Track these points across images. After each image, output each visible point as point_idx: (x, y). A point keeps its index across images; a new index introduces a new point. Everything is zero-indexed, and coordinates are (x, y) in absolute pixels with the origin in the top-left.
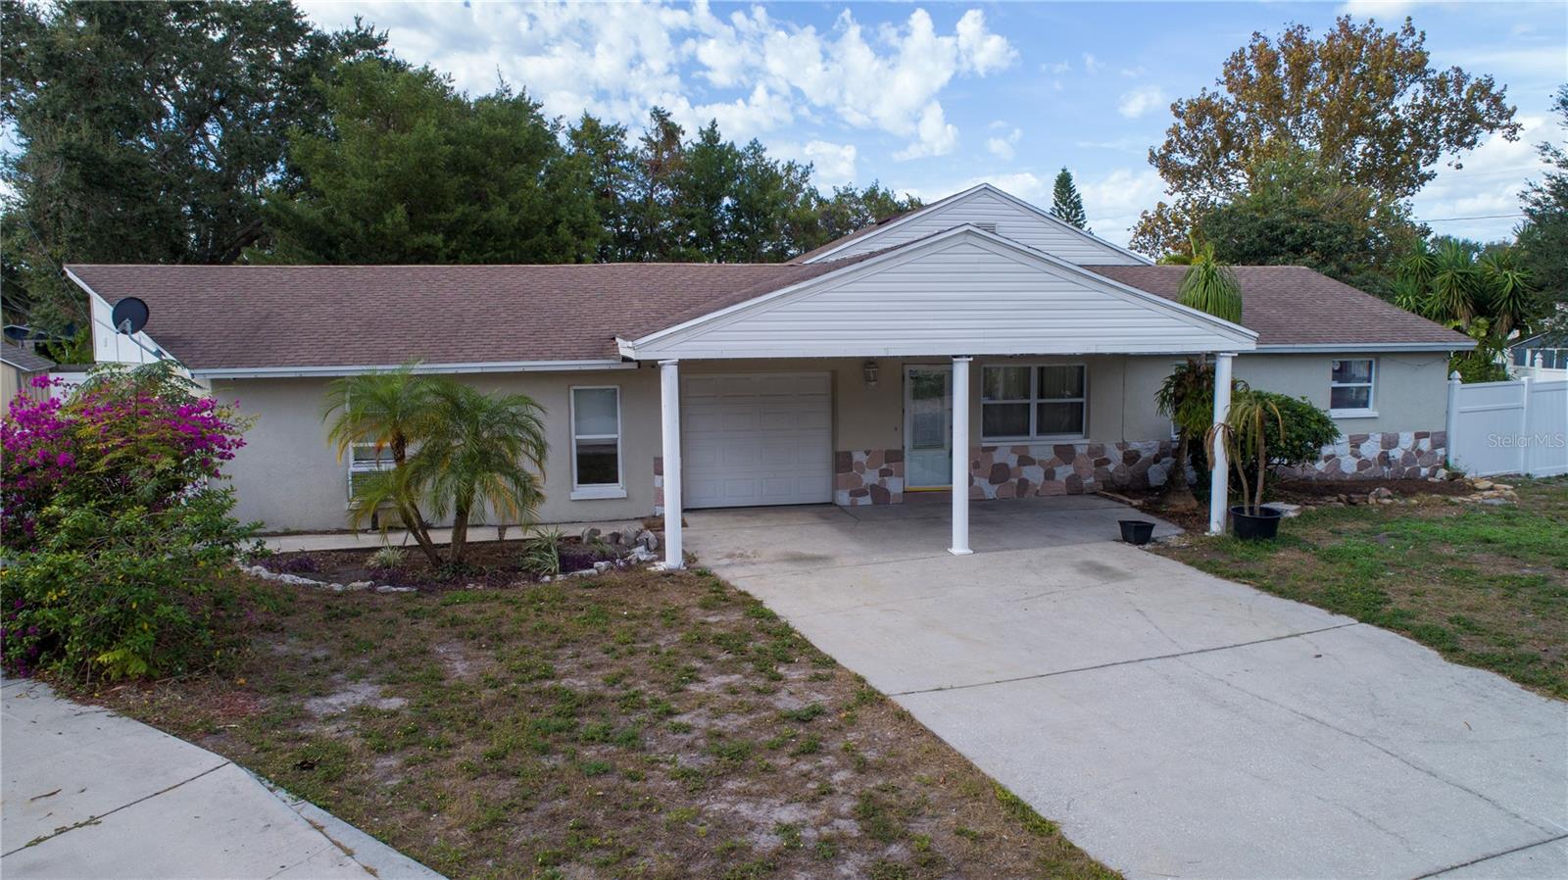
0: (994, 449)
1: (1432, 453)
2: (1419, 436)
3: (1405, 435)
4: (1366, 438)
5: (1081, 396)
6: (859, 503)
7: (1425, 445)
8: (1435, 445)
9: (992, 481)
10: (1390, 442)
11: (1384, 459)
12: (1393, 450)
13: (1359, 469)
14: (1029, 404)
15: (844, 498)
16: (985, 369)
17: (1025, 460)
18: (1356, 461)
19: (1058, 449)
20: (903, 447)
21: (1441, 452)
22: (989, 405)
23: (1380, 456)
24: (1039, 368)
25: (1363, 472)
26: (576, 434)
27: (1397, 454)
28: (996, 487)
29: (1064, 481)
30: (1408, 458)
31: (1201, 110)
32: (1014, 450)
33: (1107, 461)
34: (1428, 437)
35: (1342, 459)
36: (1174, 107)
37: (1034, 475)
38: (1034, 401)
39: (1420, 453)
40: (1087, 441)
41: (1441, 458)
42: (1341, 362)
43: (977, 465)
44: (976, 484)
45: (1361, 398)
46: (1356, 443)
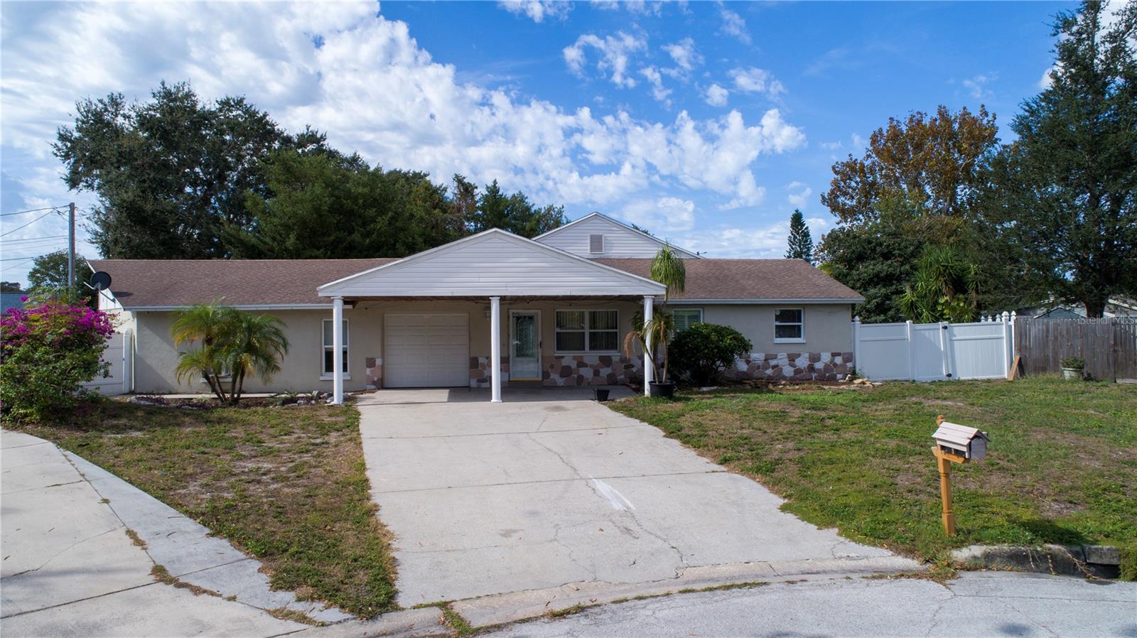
0: (563, 357)
1: (844, 365)
2: (834, 355)
3: (825, 354)
4: (799, 355)
5: (616, 328)
6: (483, 386)
7: (839, 360)
8: (846, 361)
9: (562, 376)
10: (815, 358)
11: (811, 368)
12: (817, 363)
13: (795, 374)
14: (584, 333)
15: (474, 383)
16: (557, 312)
17: (581, 364)
18: (793, 369)
19: (602, 358)
20: (509, 356)
21: (849, 365)
22: (560, 333)
23: (808, 366)
24: (590, 312)
25: (798, 376)
26: (325, 344)
27: (819, 365)
28: (564, 379)
29: (606, 377)
30: (827, 367)
31: (849, 170)
32: (575, 358)
33: (633, 366)
34: (840, 355)
35: (784, 368)
36: (834, 168)
37: (587, 373)
38: (587, 331)
39: (835, 365)
40: (619, 354)
41: (850, 368)
42: (781, 310)
43: (552, 367)
44: (551, 377)
45: (796, 332)
46: (792, 358)
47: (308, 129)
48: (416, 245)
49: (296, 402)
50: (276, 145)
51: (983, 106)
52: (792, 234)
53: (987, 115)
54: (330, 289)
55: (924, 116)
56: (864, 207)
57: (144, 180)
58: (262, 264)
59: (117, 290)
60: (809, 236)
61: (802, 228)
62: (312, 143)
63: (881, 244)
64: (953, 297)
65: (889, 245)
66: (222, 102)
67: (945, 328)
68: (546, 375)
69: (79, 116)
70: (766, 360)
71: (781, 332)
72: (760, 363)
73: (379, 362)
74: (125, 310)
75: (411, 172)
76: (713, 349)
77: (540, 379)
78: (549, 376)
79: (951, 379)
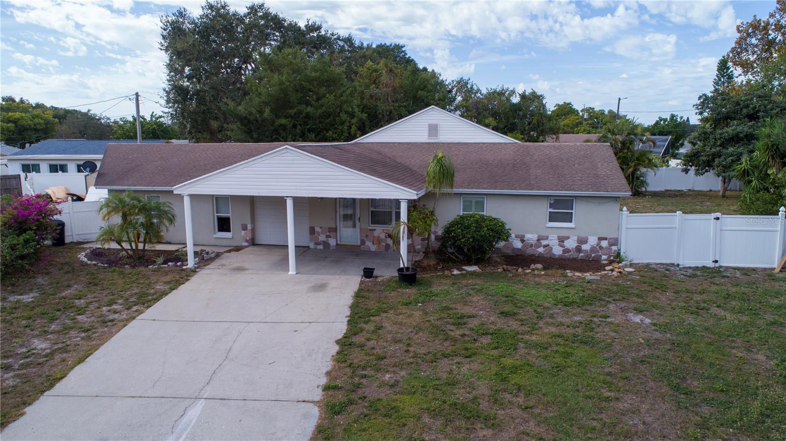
0: (375, 230)
1: (609, 248)
2: (600, 239)
3: (592, 238)
4: (568, 238)
6: (318, 248)
8: (611, 245)
9: (374, 244)
10: (582, 241)
11: (578, 249)
12: (585, 245)
13: (563, 253)
15: (312, 245)
18: (563, 249)
20: (336, 228)
21: (614, 248)
22: (374, 211)
23: (576, 247)
25: (566, 255)
26: (217, 213)
27: (585, 247)
30: (593, 249)
32: (383, 231)
34: (606, 240)
35: (554, 247)
38: (394, 211)
39: (601, 248)
41: (615, 251)
42: (555, 199)
43: (367, 236)
44: (366, 244)
45: (568, 218)
46: (562, 240)
54: (181, 189)
59: (102, 171)
61: (727, 72)
67: (718, 219)
68: (363, 242)
70: (537, 240)
71: (553, 218)
72: (533, 242)
73: (249, 227)
74: (96, 188)
77: (359, 244)
79: (717, 265)
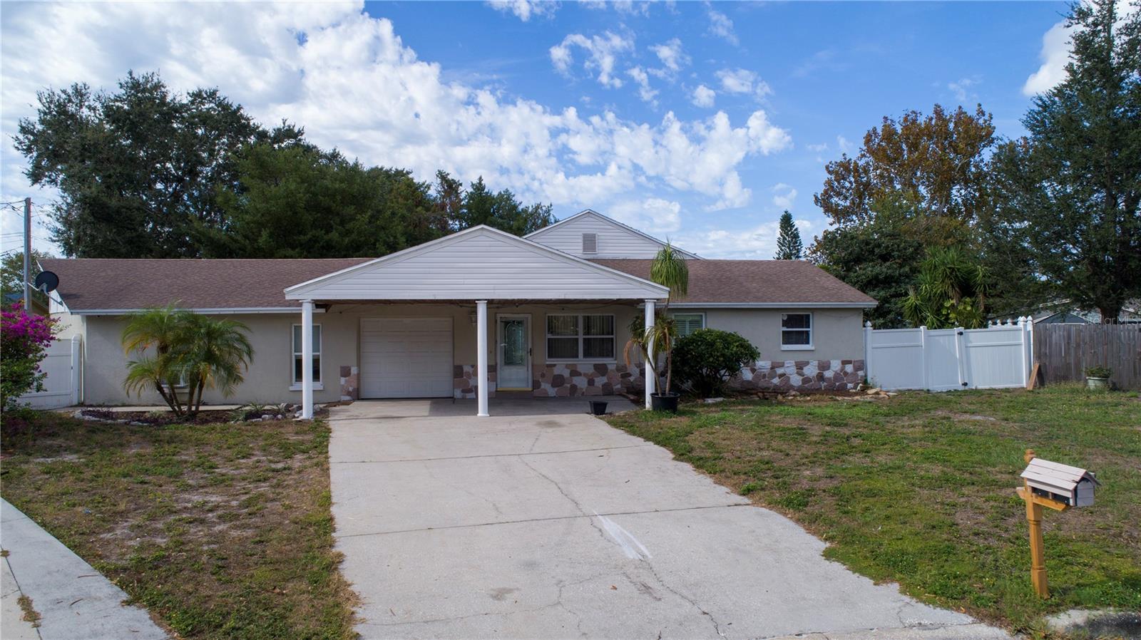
0: (555, 365)
1: (854, 374)
3: (835, 361)
4: (807, 363)
5: (612, 334)
6: (468, 397)
7: (849, 368)
8: (857, 369)
9: (553, 386)
10: (824, 366)
11: (820, 377)
12: (827, 372)
13: (803, 383)
14: (577, 339)
15: (458, 394)
16: (549, 317)
17: (575, 373)
18: (802, 378)
19: (596, 366)
20: (496, 364)
21: (861, 373)
22: (552, 339)
23: (817, 375)
24: (584, 317)
25: (806, 385)
26: (295, 352)
27: (829, 374)
28: (556, 389)
29: (601, 386)
30: (837, 377)
31: (843, 170)
32: (567, 366)
33: (630, 375)
34: (851, 363)
35: (791, 376)
36: (827, 168)
37: (581, 382)
38: (581, 337)
39: (846, 374)
40: (616, 362)
41: (862, 377)
42: (788, 315)
43: (543, 376)
44: (543, 387)
45: (804, 338)
46: (800, 366)
47: (284, 123)
48: (398, 244)
49: (260, 417)
50: (252, 140)
51: (980, 105)
52: (782, 235)
53: (984, 115)
54: (299, 292)
55: (919, 115)
56: (856, 208)
57: (110, 175)
58: (228, 264)
59: (65, 292)
60: (799, 237)
61: (791, 229)
62: (289, 137)
63: (879, 246)
64: (960, 301)
65: (888, 247)
66: (193, 94)
67: (961, 334)
68: (536, 385)
69: (40, 106)
70: (772, 368)
71: (788, 338)
72: (767, 371)
73: (354, 370)
74: (72, 313)
75: (394, 169)
76: (718, 357)
77: (530, 389)
78: (540, 386)
79: (967, 388)
